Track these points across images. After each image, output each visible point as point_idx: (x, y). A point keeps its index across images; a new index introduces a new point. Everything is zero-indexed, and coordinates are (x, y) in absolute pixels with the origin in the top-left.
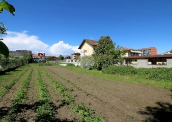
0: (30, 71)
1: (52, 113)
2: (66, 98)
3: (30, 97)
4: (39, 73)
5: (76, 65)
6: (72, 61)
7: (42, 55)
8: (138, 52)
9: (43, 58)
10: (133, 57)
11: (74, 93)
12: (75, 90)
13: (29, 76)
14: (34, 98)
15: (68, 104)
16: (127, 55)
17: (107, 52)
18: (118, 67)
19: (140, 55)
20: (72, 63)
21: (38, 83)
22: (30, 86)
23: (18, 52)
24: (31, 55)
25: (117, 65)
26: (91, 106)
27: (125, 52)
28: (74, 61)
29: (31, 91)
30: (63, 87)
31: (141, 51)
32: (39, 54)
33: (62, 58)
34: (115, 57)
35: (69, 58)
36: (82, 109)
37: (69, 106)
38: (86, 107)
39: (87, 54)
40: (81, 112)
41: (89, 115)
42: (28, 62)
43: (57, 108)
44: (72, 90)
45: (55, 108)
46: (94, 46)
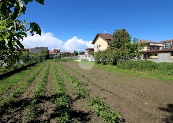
0: (48, 66)
1: (69, 105)
2: (82, 92)
3: (49, 90)
4: (56, 68)
5: (90, 60)
6: (86, 56)
7: (58, 51)
8: (158, 45)
9: (59, 54)
10: (153, 50)
11: (88, 88)
12: (90, 84)
13: (47, 71)
14: (52, 91)
15: (84, 98)
16: (145, 49)
17: (122, 46)
18: (135, 62)
19: (161, 49)
20: (86, 58)
21: (55, 77)
22: (48, 80)
23: (36, 49)
24: (48, 52)
25: (133, 59)
26: (106, 100)
27: (143, 45)
28: (88, 56)
29: (49, 85)
30: (78, 82)
31: (163, 43)
32: (55, 50)
33: (76, 54)
34: (132, 52)
35: (83, 53)
36: (97, 103)
37: (85, 99)
38: (101, 101)
39: (101, 49)
40: (96, 106)
41: (104, 109)
42: (45, 58)
43: (74, 101)
44: (87, 85)
45: (71, 101)
46: (108, 40)
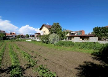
0: (4, 45)
1: (21, 73)
2: (31, 63)
3: (5, 64)
4: (11, 46)
5: (38, 41)
6: (35, 38)
7: (13, 34)
8: (75, 33)
9: (14, 36)
10: (72, 36)
11: (36, 59)
12: (37, 57)
13: (3, 49)
14: (8, 64)
16: (69, 35)
17: (57, 33)
18: (64, 42)
19: (76, 35)
20: (35, 39)
21: (10, 53)
22: (4, 56)
24: (5, 34)
25: (63, 40)
26: (48, 66)
27: (67, 33)
28: (36, 38)
29: (5, 60)
30: (29, 56)
31: (77, 32)
32: (11, 33)
33: (28, 36)
34: (62, 36)
35: (33, 36)
36: (42, 69)
37: (33, 68)
38: (44, 67)
39: (45, 34)
40: (41, 71)
41: (46, 72)
42: (2, 39)
43: (25, 70)
44: (35, 57)
45: (23, 70)
46: (49, 29)
